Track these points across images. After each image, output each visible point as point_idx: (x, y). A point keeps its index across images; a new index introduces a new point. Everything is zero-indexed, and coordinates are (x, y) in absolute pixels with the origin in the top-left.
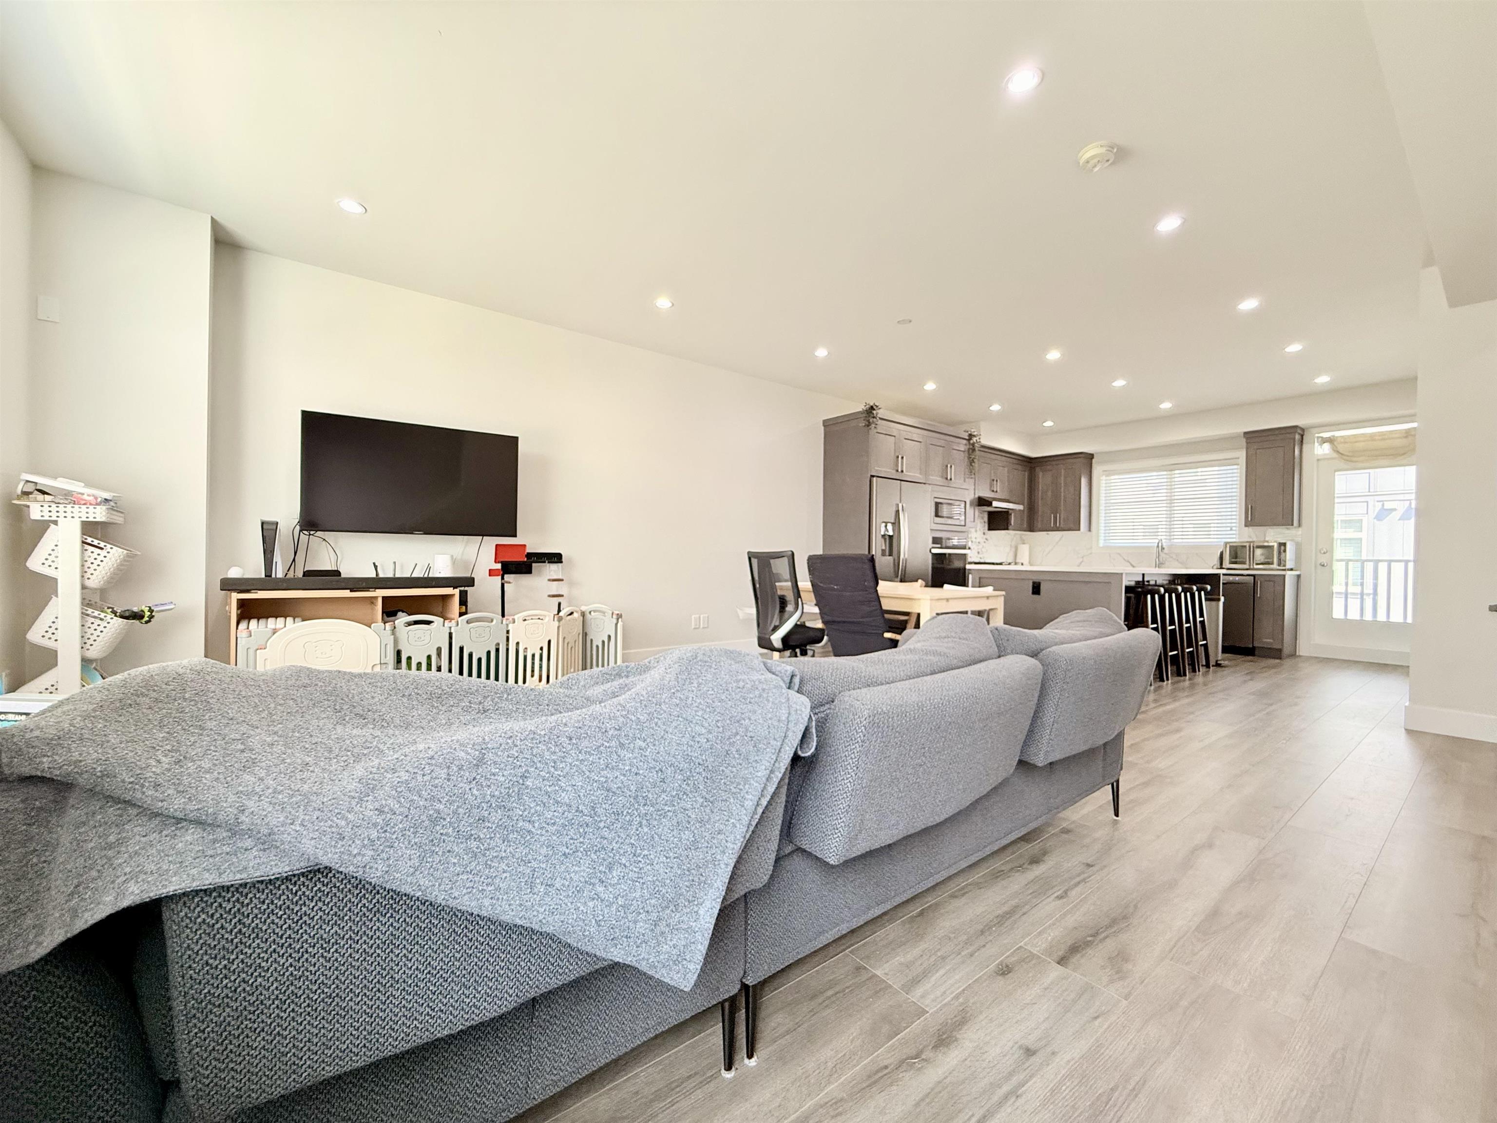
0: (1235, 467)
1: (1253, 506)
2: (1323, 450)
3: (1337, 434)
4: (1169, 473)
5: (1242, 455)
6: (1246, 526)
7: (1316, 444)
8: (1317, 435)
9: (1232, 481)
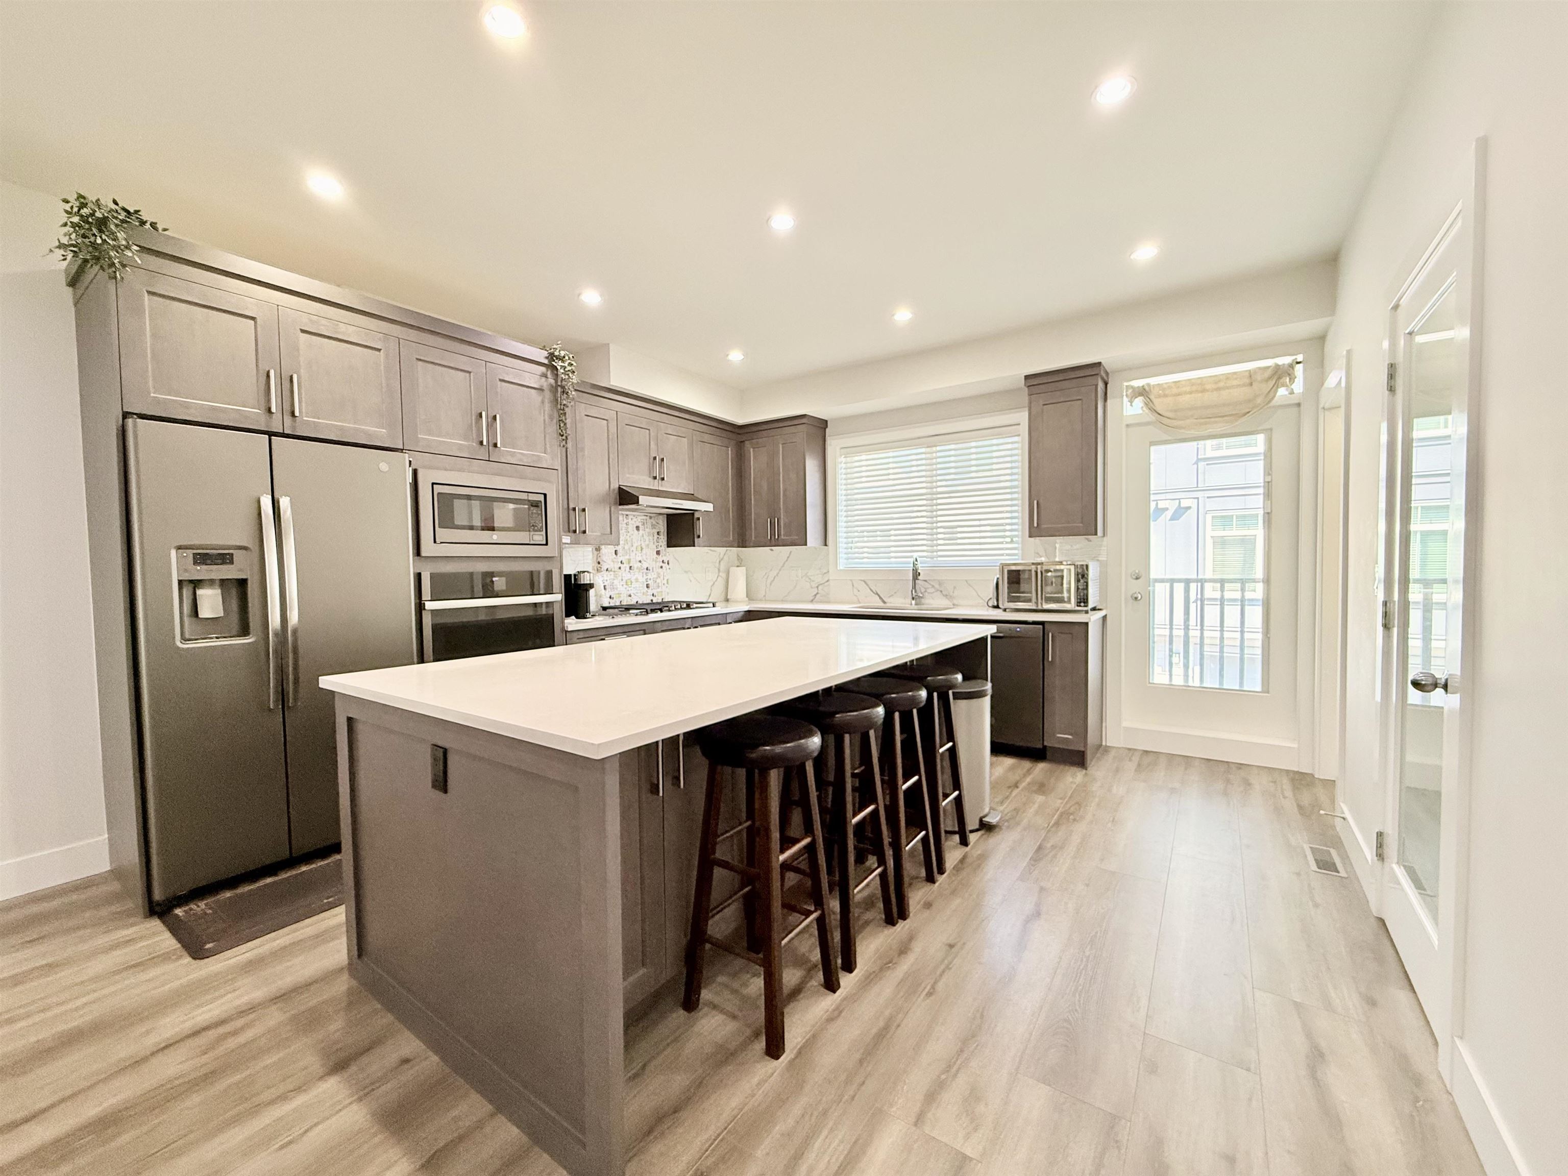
0: (1016, 439)
1: (1041, 501)
2: (1134, 409)
3: (1153, 381)
4: (929, 450)
5: (1023, 417)
6: (1030, 536)
7: (1125, 399)
8: (1126, 384)
9: (1011, 462)
